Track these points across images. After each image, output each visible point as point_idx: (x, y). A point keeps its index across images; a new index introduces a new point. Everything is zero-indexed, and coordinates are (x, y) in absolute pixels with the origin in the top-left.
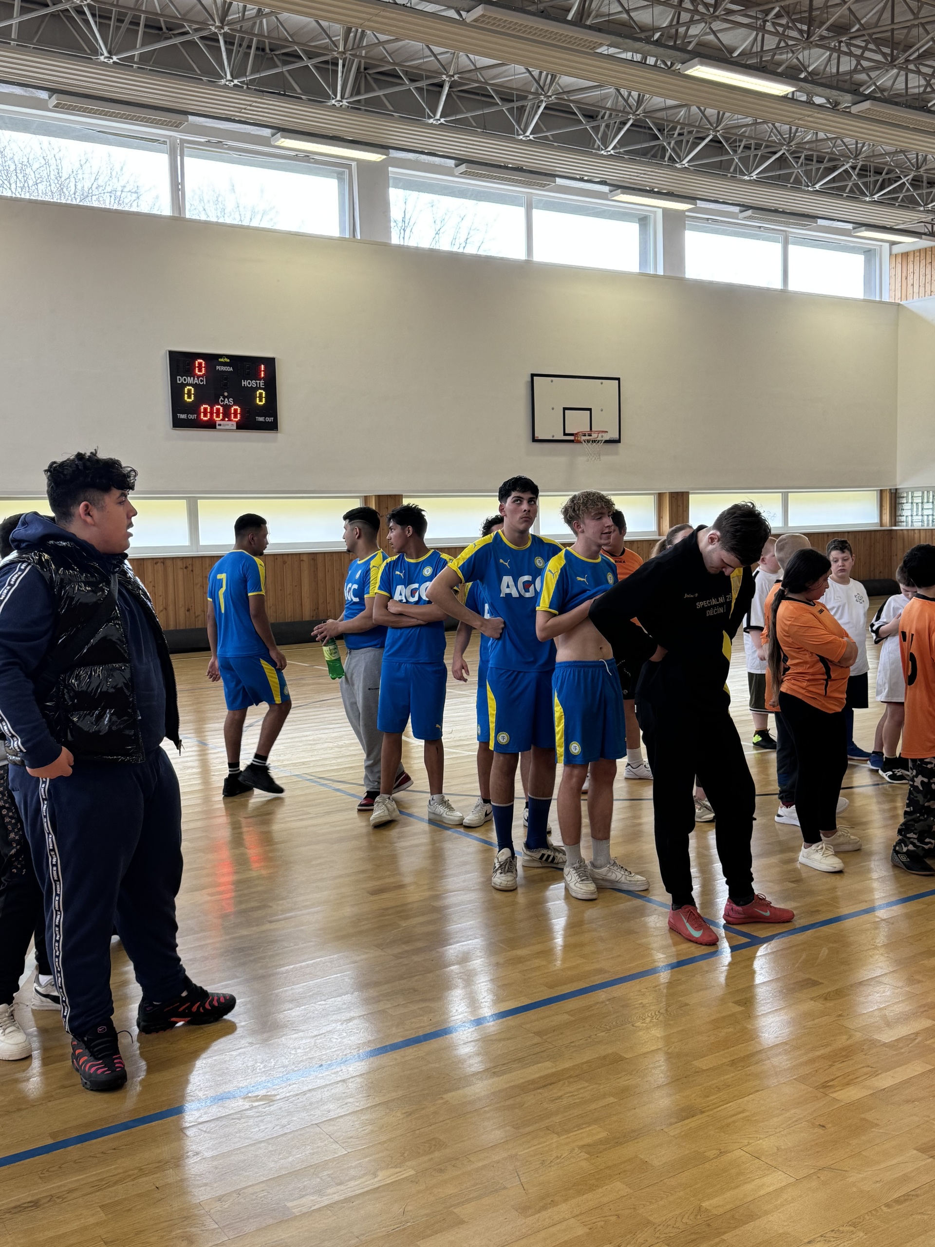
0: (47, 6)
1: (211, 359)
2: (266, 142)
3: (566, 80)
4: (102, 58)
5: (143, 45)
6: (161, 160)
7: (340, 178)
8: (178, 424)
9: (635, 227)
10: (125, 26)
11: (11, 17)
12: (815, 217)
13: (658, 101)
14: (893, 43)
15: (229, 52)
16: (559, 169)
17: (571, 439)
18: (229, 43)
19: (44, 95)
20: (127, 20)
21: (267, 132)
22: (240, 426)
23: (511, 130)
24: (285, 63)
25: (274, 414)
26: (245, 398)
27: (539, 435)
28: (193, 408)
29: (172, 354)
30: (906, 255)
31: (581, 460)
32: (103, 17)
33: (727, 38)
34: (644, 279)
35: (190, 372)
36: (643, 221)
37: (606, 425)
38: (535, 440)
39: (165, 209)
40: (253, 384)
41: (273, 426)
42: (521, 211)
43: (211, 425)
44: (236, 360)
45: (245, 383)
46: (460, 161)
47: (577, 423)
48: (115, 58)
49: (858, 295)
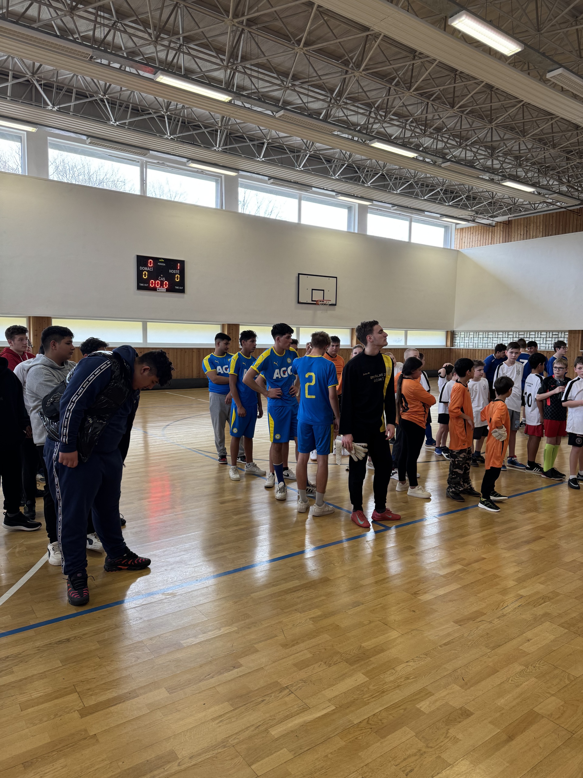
0: (87, 97)
1: (156, 259)
2: (184, 164)
3: (317, 145)
4: (112, 123)
5: (130, 118)
6: (137, 169)
7: (217, 181)
8: (139, 288)
9: (346, 211)
10: (122, 108)
11: (71, 102)
12: (424, 211)
13: (358, 157)
14: (460, 137)
15: (169, 123)
16: (314, 184)
17: (315, 303)
18: (169, 118)
19: (84, 138)
20: (124, 106)
21: (185, 160)
22: (168, 290)
23: (293, 165)
24: (194, 130)
25: (183, 286)
26: (170, 278)
27: (301, 301)
28: (147, 281)
29: (138, 257)
30: (462, 229)
31: (319, 313)
32: (112, 104)
33: (390, 130)
34: (349, 234)
35: (146, 265)
36: (350, 208)
37: (330, 297)
38: (299, 303)
39: (137, 191)
40: (174, 271)
41: (183, 291)
42: (296, 201)
43: (154, 289)
44: (166, 261)
45: (170, 271)
46: (270, 178)
47: (318, 296)
48: (117, 123)
49: (441, 245)
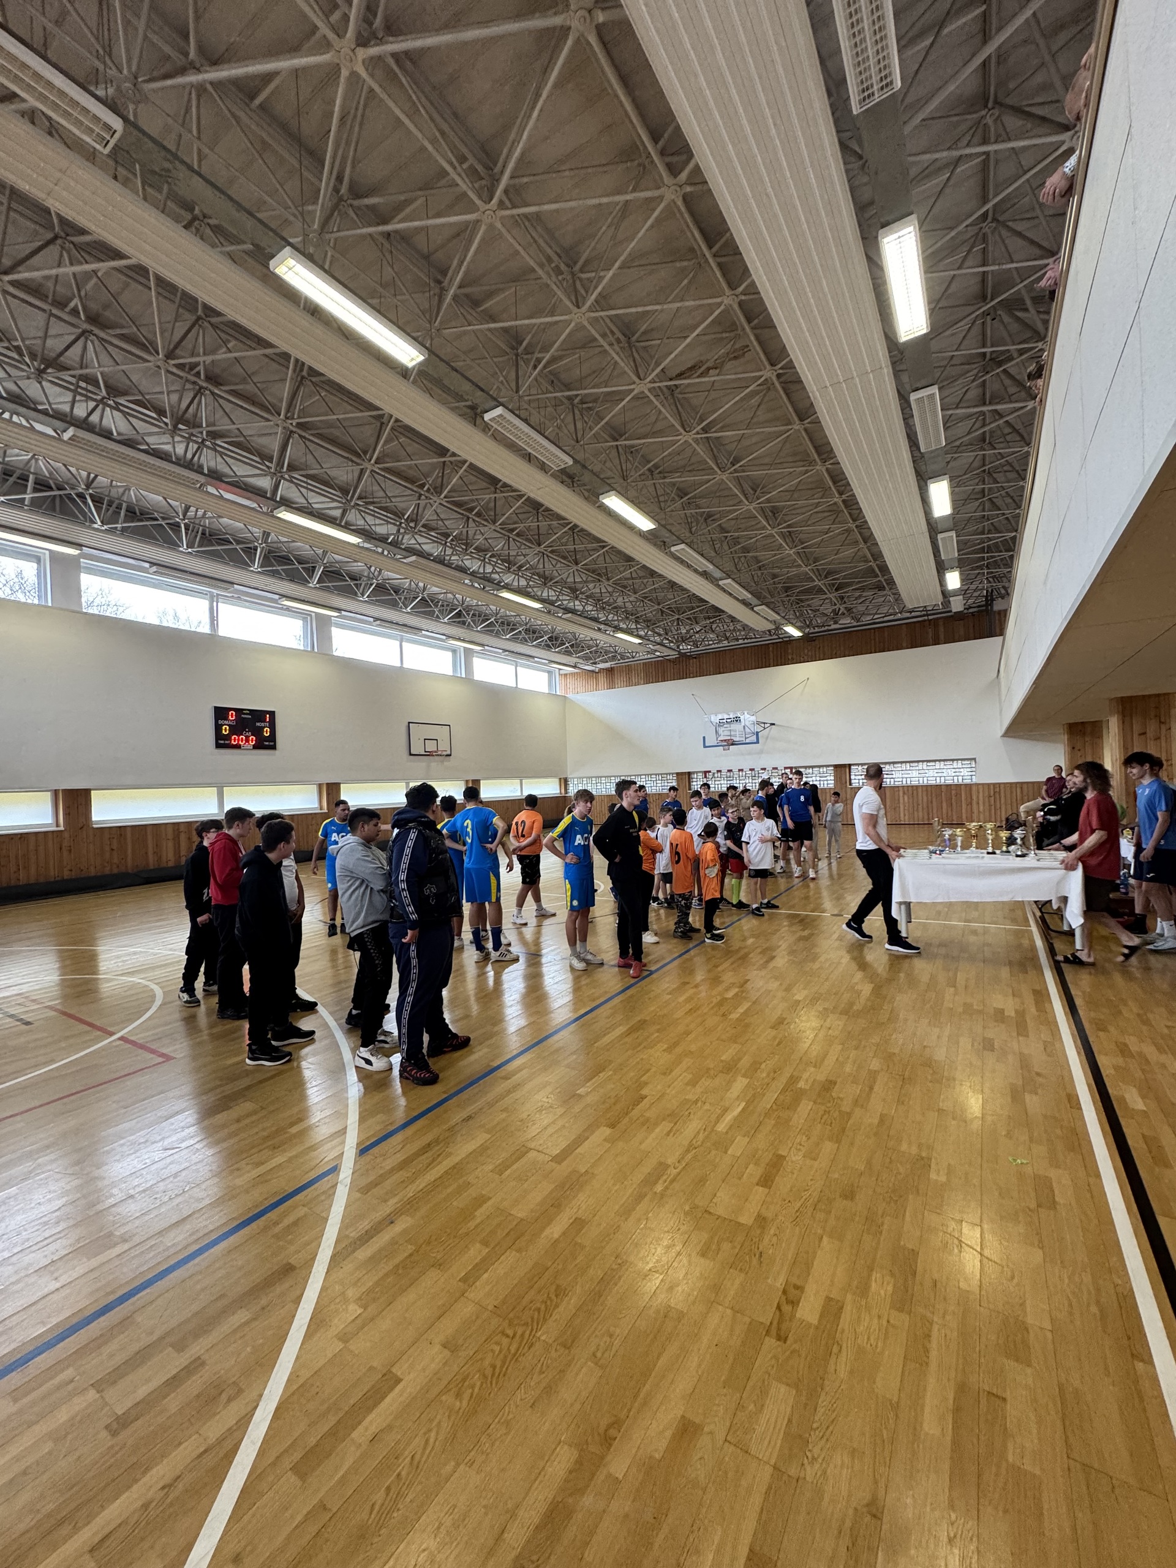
0: (50, 488)
1: (238, 711)
4: (96, 526)
5: (125, 522)
6: (204, 604)
7: (304, 620)
8: (218, 746)
9: (450, 654)
10: (111, 510)
11: (25, 492)
12: (534, 657)
13: (435, 589)
14: (546, 578)
15: (186, 534)
16: (424, 627)
17: (429, 754)
18: (187, 529)
19: (147, 565)
20: (114, 505)
21: (277, 597)
22: (255, 747)
24: (219, 544)
25: (275, 741)
26: (258, 732)
27: (413, 752)
28: (228, 737)
29: (216, 708)
30: (566, 675)
31: (433, 764)
32: (97, 500)
33: (468, 563)
34: (454, 677)
35: (226, 718)
36: (454, 651)
37: (444, 747)
38: (411, 754)
39: (205, 629)
40: (263, 724)
41: (274, 747)
42: (398, 643)
43: (238, 747)
44: (252, 712)
45: (258, 724)
46: (376, 619)
47: (431, 746)
48: (106, 527)
49: (547, 691)
